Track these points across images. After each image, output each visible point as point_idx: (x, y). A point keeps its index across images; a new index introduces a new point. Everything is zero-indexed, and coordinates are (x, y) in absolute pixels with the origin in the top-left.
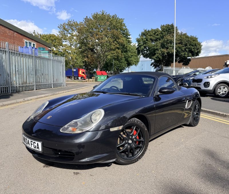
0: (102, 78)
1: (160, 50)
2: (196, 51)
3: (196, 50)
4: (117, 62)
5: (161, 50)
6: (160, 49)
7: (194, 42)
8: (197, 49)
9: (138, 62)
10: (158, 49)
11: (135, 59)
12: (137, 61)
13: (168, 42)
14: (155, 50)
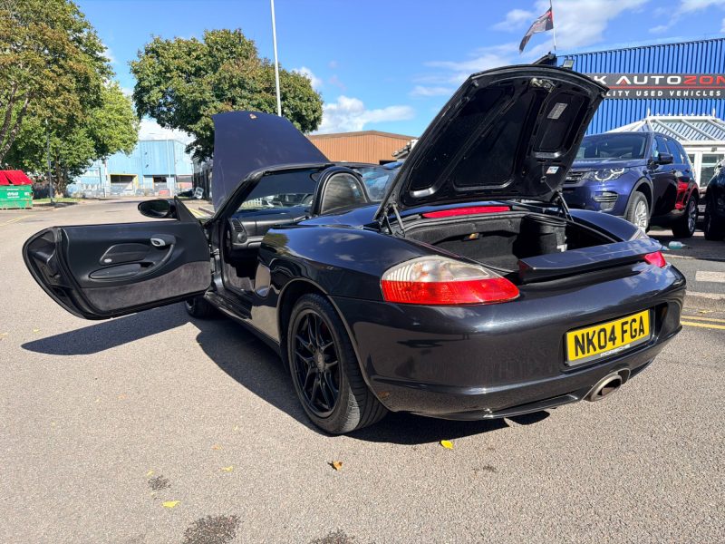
0: (12, 194)
1: (211, 105)
2: (312, 118)
3: (310, 112)
4: (58, 140)
5: (215, 107)
6: (213, 102)
7: (304, 90)
8: (314, 112)
9: (135, 142)
10: (207, 102)
11: (123, 133)
12: (130, 139)
13: (235, 82)
14: (197, 105)
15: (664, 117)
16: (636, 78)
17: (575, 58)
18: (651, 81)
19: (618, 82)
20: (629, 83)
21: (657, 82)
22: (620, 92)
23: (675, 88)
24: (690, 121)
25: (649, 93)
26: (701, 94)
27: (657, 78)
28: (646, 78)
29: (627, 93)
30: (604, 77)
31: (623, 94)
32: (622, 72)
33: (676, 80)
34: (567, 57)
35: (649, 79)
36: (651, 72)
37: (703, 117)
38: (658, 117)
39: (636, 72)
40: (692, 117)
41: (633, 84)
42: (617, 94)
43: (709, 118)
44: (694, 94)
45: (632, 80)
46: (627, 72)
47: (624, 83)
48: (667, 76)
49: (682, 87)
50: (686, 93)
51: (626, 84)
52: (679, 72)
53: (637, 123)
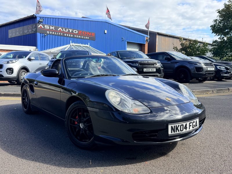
15: (75, 44)
16: (64, 29)
17: (43, 18)
18: (69, 31)
19: (59, 30)
20: (62, 30)
21: (71, 32)
22: (60, 33)
23: (76, 34)
24: (83, 46)
25: (69, 35)
26: (83, 37)
27: (71, 30)
28: (67, 29)
29: (62, 34)
30: (54, 27)
31: (61, 34)
32: (59, 26)
33: (76, 32)
34: (40, 17)
35: (68, 30)
36: (68, 28)
37: (86, 45)
38: (74, 44)
39: (64, 27)
40: (83, 45)
41: (63, 31)
42: (59, 34)
43: (88, 46)
44: (82, 37)
45: (63, 30)
46: (61, 27)
47: (60, 30)
48: (73, 30)
49: (78, 34)
50: (79, 37)
51: (61, 31)
52: (77, 29)
53: (67, 45)
